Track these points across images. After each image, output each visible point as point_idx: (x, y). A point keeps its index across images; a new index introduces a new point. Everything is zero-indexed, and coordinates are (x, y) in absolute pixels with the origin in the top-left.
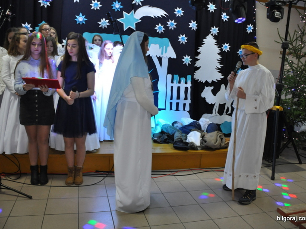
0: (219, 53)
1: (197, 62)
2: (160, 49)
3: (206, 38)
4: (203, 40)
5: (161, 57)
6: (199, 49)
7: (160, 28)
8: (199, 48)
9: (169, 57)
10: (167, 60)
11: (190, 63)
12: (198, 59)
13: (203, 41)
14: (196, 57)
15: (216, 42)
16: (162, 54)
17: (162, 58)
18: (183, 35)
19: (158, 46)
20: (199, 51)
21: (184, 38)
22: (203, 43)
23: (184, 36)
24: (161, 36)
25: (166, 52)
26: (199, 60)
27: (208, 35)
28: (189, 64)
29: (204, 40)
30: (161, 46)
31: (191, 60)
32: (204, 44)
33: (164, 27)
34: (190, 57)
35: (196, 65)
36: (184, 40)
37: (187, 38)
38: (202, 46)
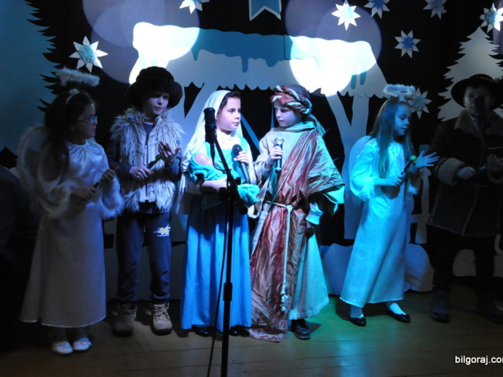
1: (444, 108)
4: (461, 45)
5: (350, 95)
6: (449, 70)
8: (449, 67)
9: (371, 96)
11: (426, 110)
12: (447, 98)
13: (461, 47)
14: (441, 94)
15: (494, 51)
16: (353, 86)
17: (352, 98)
18: (407, 33)
20: (448, 75)
22: (460, 52)
23: (411, 35)
25: (362, 82)
28: (424, 113)
29: (464, 45)
31: (429, 101)
32: (462, 55)
34: (425, 94)
35: (440, 116)
36: (411, 47)
37: (419, 40)
38: (457, 63)
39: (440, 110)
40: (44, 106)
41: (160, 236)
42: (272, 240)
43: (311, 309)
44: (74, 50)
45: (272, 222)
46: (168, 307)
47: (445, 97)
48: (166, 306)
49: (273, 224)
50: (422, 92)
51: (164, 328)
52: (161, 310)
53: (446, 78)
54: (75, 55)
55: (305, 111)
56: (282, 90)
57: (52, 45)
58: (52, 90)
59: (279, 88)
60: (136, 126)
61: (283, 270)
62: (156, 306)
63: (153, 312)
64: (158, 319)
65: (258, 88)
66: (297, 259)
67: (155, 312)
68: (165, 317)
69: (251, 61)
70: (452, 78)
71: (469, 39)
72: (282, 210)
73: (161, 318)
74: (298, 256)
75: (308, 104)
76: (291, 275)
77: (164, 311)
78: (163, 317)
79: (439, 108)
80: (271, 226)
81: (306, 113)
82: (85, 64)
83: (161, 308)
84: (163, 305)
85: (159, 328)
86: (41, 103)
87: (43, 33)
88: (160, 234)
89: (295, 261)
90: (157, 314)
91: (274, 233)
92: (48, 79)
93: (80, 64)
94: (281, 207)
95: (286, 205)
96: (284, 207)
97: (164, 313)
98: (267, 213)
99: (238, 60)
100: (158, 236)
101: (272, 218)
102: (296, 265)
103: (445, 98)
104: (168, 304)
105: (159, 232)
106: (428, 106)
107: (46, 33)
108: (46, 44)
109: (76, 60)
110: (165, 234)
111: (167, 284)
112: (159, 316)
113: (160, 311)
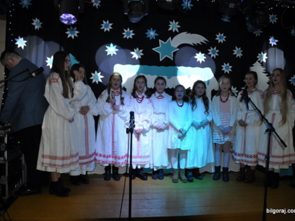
0: (268, 82)
3: (253, 66)
4: (250, 68)
9: (212, 89)
14: (242, 88)
15: (264, 70)
18: (226, 64)
21: (228, 66)
24: (202, 65)
25: (208, 84)
33: (204, 56)
36: (229, 69)
37: (232, 67)
44: (92, 76)
82: (96, 81)
109: (92, 80)
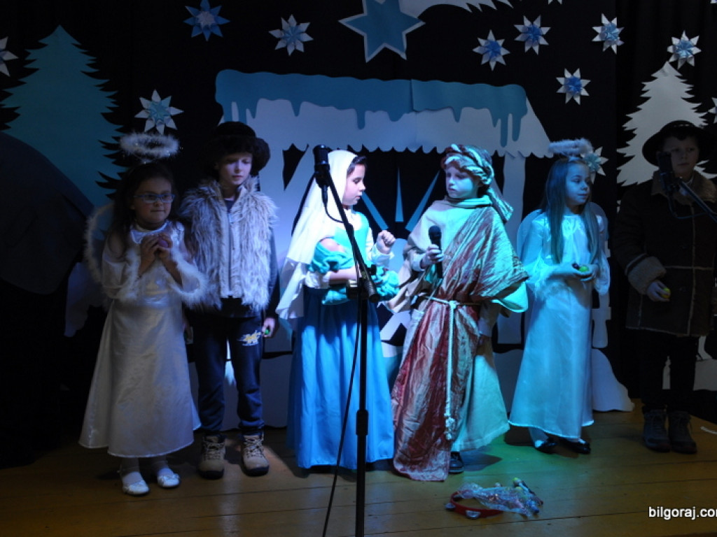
1: (624, 168)
2: (495, 125)
4: (644, 86)
5: (500, 155)
6: (630, 119)
7: (490, 49)
8: (630, 115)
9: (528, 154)
10: (521, 165)
11: (601, 172)
12: (628, 155)
13: (644, 89)
14: (620, 151)
15: (689, 93)
16: (504, 142)
17: (503, 158)
18: (572, 71)
19: (486, 113)
20: (628, 126)
21: (579, 80)
22: (644, 95)
23: (577, 74)
24: (497, 77)
25: (516, 137)
26: (630, 158)
27: (659, 66)
28: (598, 176)
29: (648, 85)
30: (499, 115)
31: (604, 160)
32: (647, 99)
33: (504, 46)
34: (599, 151)
35: (620, 179)
36: (579, 90)
37: (589, 81)
38: (639, 109)
39: (619, 171)
40: (104, 181)
41: (246, 345)
42: (431, 348)
43: (480, 437)
44: (141, 108)
45: (430, 324)
46: (262, 439)
47: (625, 154)
48: (260, 437)
49: (432, 326)
50: (595, 148)
51: (258, 466)
52: (254, 442)
53: (627, 129)
54: (142, 115)
55: (486, 180)
56: (459, 151)
57: (113, 102)
58: (113, 160)
59: (455, 147)
60: (212, 199)
61: (446, 386)
62: (247, 437)
63: (244, 446)
64: (250, 455)
65: (378, 149)
66: (464, 372)
67: (245, 446)
68: (259, 452)
69: (369, 115)
70: (634, 130)
71: (654, 78)
72: (442, 308)
73: (254, 453)
74: (465, 368)
75: (490, 172)
76: (456, 393)
77: (258, 444)
78: (256, 452)
79: (618, 169)
80: (429, 329)
81: (487, 183)
82: (155, 126)
83: (253, 440)
84: (257, 436)
85: (252, 467)
86: (101, 177)
87: (101, 88)
88: (245, 343)
89: (461, 374)
90: (248, 448)
91: (434, 338)
92: (108, 146)
93: (149, 125)
94: (441, 303)
95: (449, 301)
96: (445, 304)
97: (258, 447)
98: (422, 313)
99: (351, 114)
100: (244, 345)
101: (431, 319)
102: (462, 380)
103: (626, 156)
104: (263, 435)
105: (245, 340)
106: (604, 166)
107: (105, 88)
108: (105, 102)
109: (143, 121)
110: (252, 343)
111: (258, 405)
112: (251, 451)
113: (252, 443)
